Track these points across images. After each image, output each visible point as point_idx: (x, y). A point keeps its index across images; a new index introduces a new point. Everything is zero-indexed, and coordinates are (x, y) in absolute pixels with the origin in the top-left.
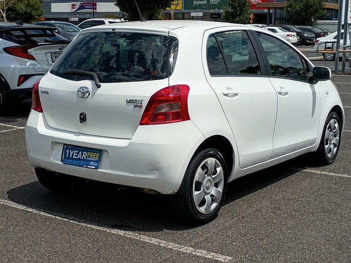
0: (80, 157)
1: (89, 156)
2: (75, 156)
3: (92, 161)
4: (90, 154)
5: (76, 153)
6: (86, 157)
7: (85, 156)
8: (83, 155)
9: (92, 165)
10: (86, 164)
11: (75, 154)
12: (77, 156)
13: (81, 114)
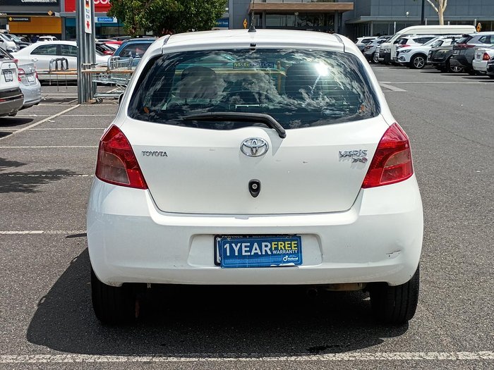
0: (258, 251)
1: (276, 249)
2: (246, 251)
3: (285, 255)
4: (277, 245)
5: (246, 247)
6: (271, 249)
7: (268, 249)
8: (264, 249)
9: (288, 262)
10: (274, 262)
11: (244, 249)
12: (250, 251)
13: (251, 184)
